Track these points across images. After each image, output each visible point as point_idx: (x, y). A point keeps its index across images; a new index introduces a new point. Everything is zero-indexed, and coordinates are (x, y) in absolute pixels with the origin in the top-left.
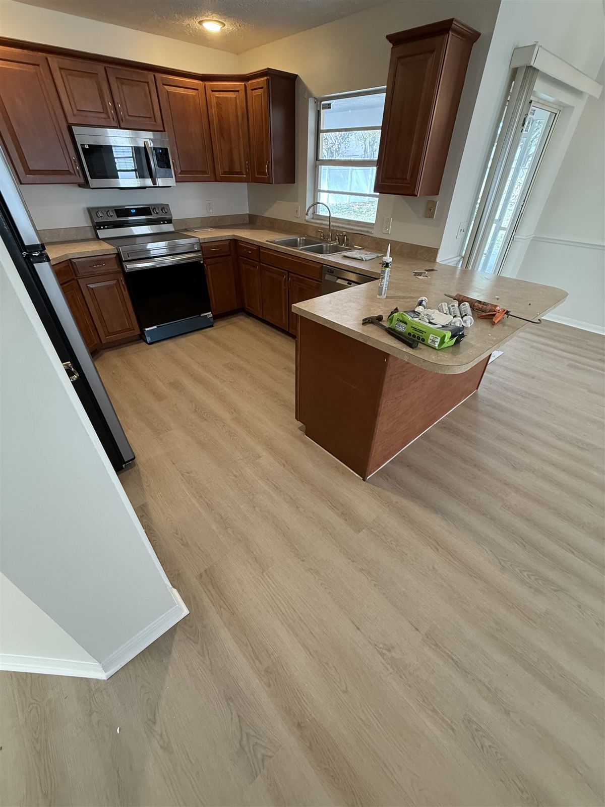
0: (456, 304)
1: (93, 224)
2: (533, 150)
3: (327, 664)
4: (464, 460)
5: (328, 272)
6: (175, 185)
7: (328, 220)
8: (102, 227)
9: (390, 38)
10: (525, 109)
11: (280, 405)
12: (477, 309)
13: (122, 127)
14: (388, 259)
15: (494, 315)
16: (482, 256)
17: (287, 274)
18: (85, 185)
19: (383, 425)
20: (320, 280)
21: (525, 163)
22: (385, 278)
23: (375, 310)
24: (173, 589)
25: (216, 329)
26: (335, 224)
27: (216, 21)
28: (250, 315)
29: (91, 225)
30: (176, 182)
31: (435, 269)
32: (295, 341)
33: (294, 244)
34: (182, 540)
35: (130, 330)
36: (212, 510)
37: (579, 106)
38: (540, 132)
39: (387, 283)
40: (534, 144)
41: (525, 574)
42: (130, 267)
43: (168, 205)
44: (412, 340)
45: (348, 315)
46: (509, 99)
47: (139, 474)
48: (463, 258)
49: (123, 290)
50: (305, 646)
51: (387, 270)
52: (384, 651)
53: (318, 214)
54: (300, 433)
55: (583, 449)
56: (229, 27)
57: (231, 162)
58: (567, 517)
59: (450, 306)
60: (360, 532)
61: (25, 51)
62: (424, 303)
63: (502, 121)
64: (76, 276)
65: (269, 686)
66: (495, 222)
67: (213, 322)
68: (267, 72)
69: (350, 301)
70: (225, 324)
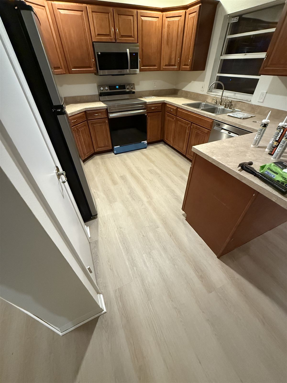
5: (217, 125)
6: (139, 73)
8: (102, 95)
11: (174, 198)
13: (117, 42)
17: (191, 124)
18: (97, 73)
20: (210, 129)
25: (148, 149)
28: (166, 143)
29: (98, 94)
33: (197, 106)
34: (110, 266)
35: (107, 146)
36: (128, 253)
43: (134, 84)
47: (98, 223)
49: (107, 127)
51: (265, 128)
54: (183, 217)
64: (86, 119)
67: (147, 146)
68: (201, 1)
70: (152, 148)
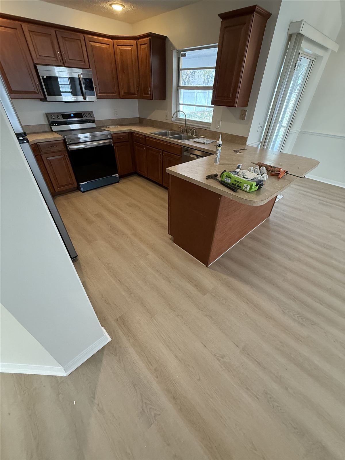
0: (258, 167)
1: (49, 123)
2: (300, 81)
3: (189, 365)
4: (262, 255)
5: (185, 150)
6: (96, 100)
7: (185, 121)
8: (54, 125)
9: (220, 16)
10: (296, 58)
11: (159, 226)
12: (269, 171)
13: (66, 66)
14: (220, 142)
15: (279, 174)
16: (271, 142)
17: (162, 152)
18: (45, 100)
19: (217, 236)
20: (181, 155)
21: (295, 89)
22: (219, 154)
23: (213, 171)
24: (102, 327)
25: (121, 183)
26: (189, 123)
27: (120, 4)
28: (140, 175)
29: (48, 123)
30: (97, 98)
31: (246, 148)
32: (168, 191)
33: (165, 134)
34: (105, 300)
35: (71, 184)
36: (122, 284)
37: (326, 56)
38: (304, 71)
39: (220, 156)
40: (300, 78)
41: (296, 316)
42: (71, 147)
43: (92, 112)
44: (234, 187)
45: (198, 174)
46: (287, 52)
47: (80, 265)
48: (261, 142)
49: (67, 161)
50: (176, 356)
51: (220, 148)
52: (220, 358)
53: (179, 117)
54: (171, 241)
55: (327, 249)
56: (127, 8)
57: (129, 87)
58: (319, 285)
59: (255, 169)
60: (205, 295)
61: (8, 21)
62: (240, 167)
63: (283, 64)
64: (40, 153)
65: (157, 378)
66: (279, 123)
67: (120, 180)
68: (150, 35)
69: (198, 166)
70: (126, 181)
